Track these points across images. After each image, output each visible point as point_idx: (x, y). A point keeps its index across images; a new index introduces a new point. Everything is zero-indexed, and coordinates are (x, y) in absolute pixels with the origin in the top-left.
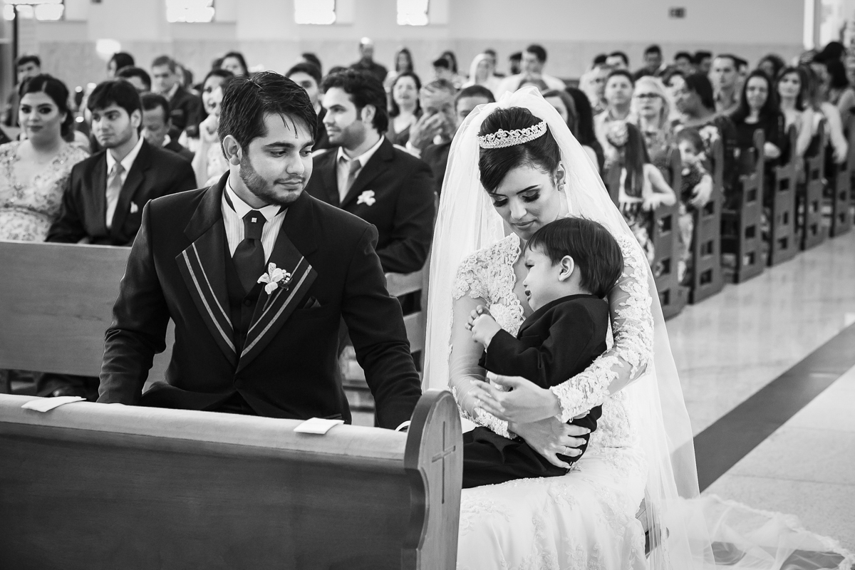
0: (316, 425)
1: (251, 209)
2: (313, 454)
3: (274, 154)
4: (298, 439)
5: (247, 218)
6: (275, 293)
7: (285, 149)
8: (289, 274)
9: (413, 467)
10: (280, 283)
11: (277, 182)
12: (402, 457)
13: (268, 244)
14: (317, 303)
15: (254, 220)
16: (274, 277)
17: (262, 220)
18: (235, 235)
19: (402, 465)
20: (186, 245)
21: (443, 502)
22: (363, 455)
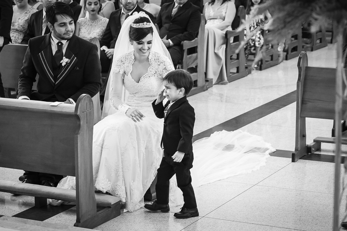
0: (56, 103)
1: (59, 41)
2: (54, 111)
3: (61, 26)
4: (51, 107)
5: (58, 44)
6: (65, 66)
7: (64, 24)
8: (69, 60)
9: (76, 114)
10: (67, 63)
11: (64, 34)
12: (74, 112)
13: (64, 51)
14: (78, 68)
15: (60, 44)
16: (65, 61)
17: (62, 44)
18: (54, 49)
19: (74, 114)
20: (40, 52)
21: (87, 123)
22: (66, 111)
